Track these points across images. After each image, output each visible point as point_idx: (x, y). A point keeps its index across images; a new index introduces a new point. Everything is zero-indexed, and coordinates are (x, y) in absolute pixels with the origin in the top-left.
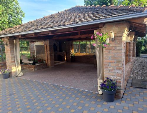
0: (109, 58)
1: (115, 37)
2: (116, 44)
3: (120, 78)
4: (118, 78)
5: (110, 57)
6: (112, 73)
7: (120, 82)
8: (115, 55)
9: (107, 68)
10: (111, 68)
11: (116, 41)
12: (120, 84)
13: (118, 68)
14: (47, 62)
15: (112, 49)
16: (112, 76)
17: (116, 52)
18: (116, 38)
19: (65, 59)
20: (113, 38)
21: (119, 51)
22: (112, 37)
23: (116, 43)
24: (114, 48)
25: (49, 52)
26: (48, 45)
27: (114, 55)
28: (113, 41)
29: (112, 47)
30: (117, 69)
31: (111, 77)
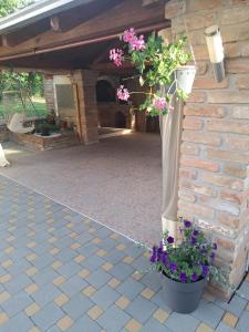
0: (200, 150)
1: (226, 59)
2: (231, 94)
3: (232, 232)
4: (225, 232)
5: (203, 147)
6: (204, 209)
7: (230, 248)
8: (222, 141)
9: (188, 186)
10: (202, 191)
11: (234, 78)
12: (229, 254)
13: (227, 195)
14: (79, 131)
15: (214, 114)
16: (206, 218)
17: (226, 128)
18: (232, 64)
19: (133, 122)
20: (218, 65)
21: (240, 125)
22: (212, 61)
23: (233, 88)
24: (221, 112)
25: (83, 105)
26: (80, 84)
27: (218, 140)
28: (220, 80)
29: (214, 107)
30: (224, 196)
31: (200, 221)
